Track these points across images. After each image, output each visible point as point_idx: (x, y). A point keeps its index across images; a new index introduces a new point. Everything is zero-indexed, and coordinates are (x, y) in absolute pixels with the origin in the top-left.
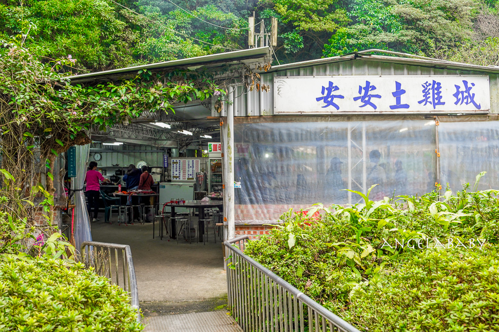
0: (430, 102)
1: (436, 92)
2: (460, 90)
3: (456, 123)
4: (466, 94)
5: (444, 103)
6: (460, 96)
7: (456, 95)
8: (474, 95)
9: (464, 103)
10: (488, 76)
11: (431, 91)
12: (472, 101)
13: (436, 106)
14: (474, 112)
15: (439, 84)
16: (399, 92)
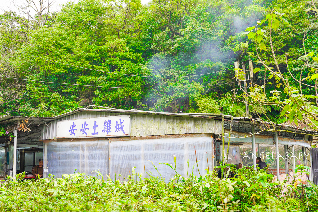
0: (106, 131)
1: (109, 125)
2: (118, 124)
3: (118, 142)
4: (120, 126)
5: (111, 131)
6: (118, 127)
7: (116, 127)
8: (123, 126)
9: (119, 131)
10: (130, 115)
11: (107, 125)
12: (122, 130)
13: (108, 133)
14: (122, 136)
15: (110, 121)
16: (95, 126)
